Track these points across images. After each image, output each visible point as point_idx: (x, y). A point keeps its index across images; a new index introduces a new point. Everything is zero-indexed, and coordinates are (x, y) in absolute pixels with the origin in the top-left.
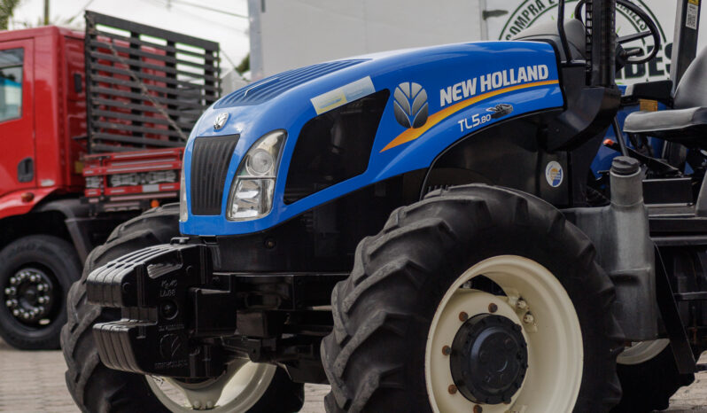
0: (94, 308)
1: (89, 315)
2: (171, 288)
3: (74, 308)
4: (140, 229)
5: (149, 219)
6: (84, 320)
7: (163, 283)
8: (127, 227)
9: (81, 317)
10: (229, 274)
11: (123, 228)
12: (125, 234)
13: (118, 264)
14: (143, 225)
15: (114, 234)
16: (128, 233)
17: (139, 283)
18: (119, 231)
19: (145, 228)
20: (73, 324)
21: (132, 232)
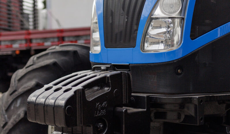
0: (19, 112)
1: (15, 117)
2: (103, 108)
3: (4, 112)
4: (47, 59)
5: (53, 53)
6: (12, 120)
7: (97, 104)
8: (38, 58)
9: (9, 118)
10: (145, 95)
11: (35, 58)
12: (38, 63)
13: (55, 87)
14: (49, 56)
15: (30, 62)
16: (40, 62)
17: (78, 106)
18: (33, 61)
19: (51, 59)
20: (4, 123)
21: (43, 61)
